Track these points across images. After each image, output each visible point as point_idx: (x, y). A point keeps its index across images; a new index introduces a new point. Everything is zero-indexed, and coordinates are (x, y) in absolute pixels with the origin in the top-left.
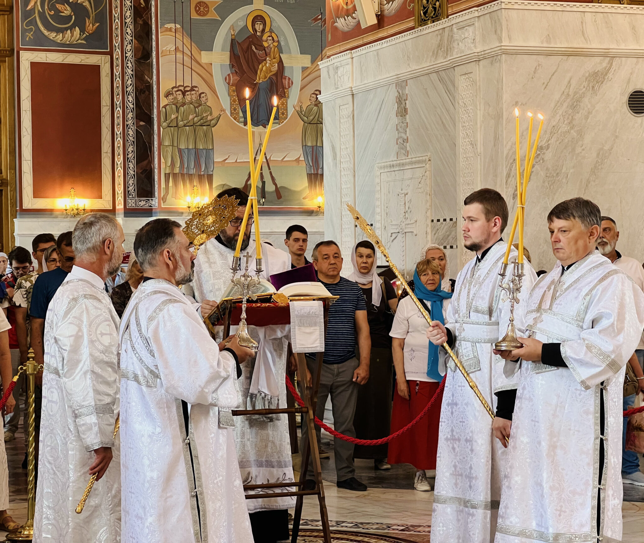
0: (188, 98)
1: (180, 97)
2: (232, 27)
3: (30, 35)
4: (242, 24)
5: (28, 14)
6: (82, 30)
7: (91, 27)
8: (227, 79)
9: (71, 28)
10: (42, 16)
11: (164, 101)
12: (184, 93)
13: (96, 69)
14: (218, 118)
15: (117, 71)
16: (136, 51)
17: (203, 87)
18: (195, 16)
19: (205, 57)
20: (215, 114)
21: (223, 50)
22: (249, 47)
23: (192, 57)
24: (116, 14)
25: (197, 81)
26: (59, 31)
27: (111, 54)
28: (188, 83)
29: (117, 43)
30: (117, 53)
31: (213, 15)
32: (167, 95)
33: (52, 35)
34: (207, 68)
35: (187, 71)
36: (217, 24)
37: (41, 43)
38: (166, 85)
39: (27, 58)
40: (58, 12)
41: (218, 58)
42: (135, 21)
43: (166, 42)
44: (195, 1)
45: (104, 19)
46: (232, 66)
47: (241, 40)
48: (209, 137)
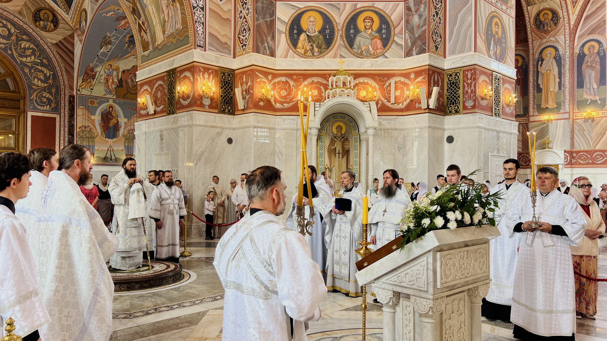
0: (87, 129)
1: (84, 129)
2: (102, 109)
3: (31, 107)
4: (105, 108)
5: (31, 100)
6: (50, 106)
7: (53, 105)
8: (100, 124)
9: (46, 105)
10: (36, 101)
11: (78, 130)
12: (85, 128)
13: (55, 119)
14: (97, 136)
15: (62, 120)
16: (69, 114)
17: (92, 126)
18: (90, 105)
19: (93, 117)
20: (96, 135)
22: (107, 116)
23: (88, 117)
24: (62, 102)
25: (90, 124)
26: (42, 106)
27: (60, 114)
28: (87, 125)
29: (62, 111)
30: (62, 114)
31: (96, 105)
32: (80, 128)
33: (39, 107)
34: (93, 121)
35: (87, 121)
36: (97, 108)
37: (35, 109)
38: (79, 125)
39: (30, 114)
40: (42, 100)
41: (97, 118)
42: (69, 105)
43: (80, 112)
44: (90, 100)
45: (58, 103)
46: (102, 120)
47: (105, 113)
48: (93, 141)
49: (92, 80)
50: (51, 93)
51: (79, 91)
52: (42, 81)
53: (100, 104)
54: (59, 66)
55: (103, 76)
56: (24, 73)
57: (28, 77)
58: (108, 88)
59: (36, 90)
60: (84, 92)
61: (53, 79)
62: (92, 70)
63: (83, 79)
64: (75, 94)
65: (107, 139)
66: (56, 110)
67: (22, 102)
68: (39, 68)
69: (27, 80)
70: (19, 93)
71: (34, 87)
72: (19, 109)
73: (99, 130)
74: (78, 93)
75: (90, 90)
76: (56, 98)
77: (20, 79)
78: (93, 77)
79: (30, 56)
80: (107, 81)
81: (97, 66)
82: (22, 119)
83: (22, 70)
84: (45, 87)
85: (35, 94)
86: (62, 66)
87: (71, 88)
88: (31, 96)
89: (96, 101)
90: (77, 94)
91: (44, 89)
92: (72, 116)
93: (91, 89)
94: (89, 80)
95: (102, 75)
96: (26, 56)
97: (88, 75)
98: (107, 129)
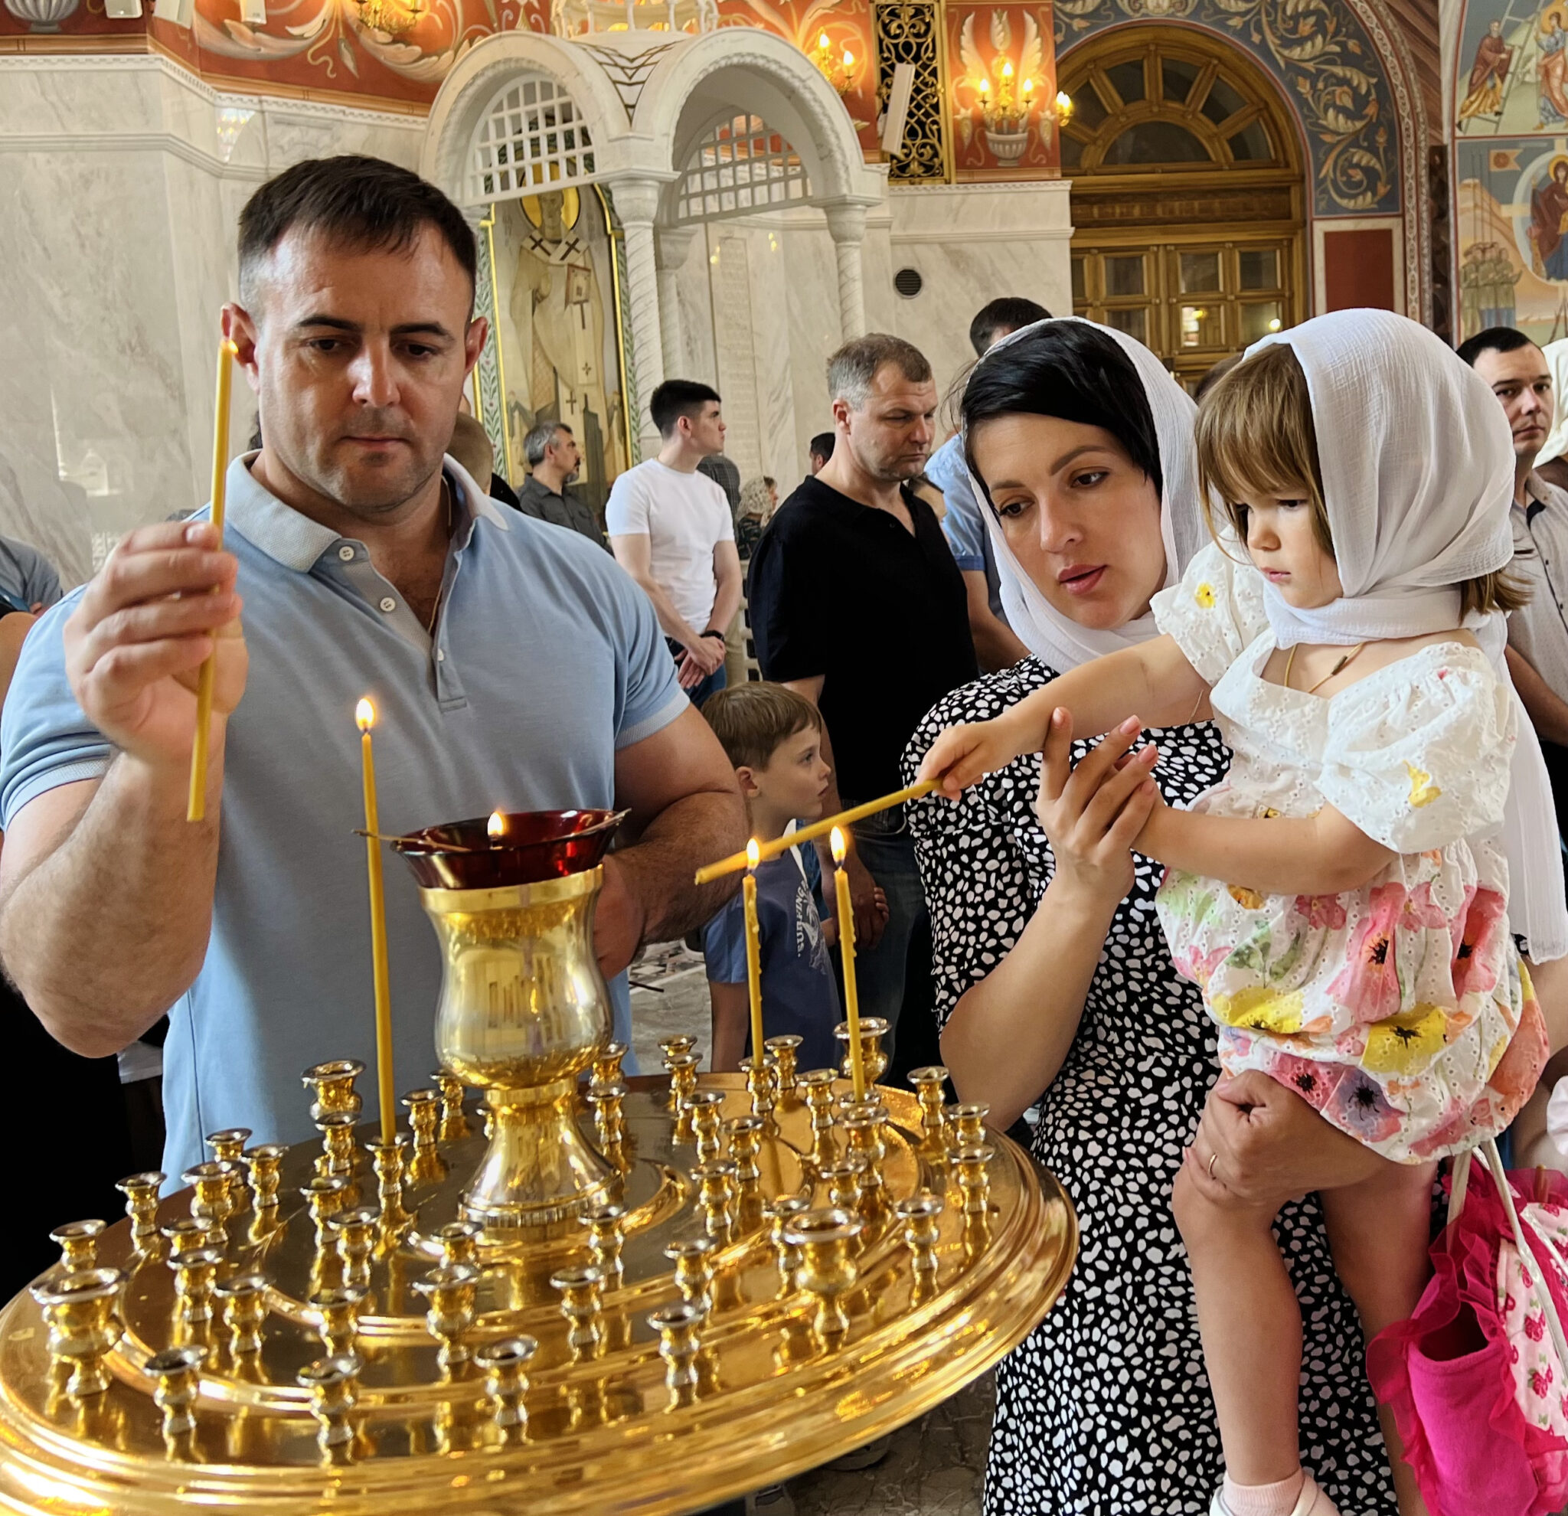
1: (1479, 255)
2: (1533, 177)
3: (1323, 204)
4: (1543, 173)
5: (1320, 183)
6: (1374, 194)
7: (1382, 190)
8: (1529, 233)
9: (1363, 193)
10: (1334, 182)
11: (1463, 261)
12: (1484, 251)
13: (1387, 234)
14: (1519, 275)
15: (1411, 234)
16: (1431, 211)
17: (1503, 243)
18: (1494, 169)
19: (1505, 211)
20: (1517, 270)
21: (1524, 201)
22: (1551, 198)
23: (1492, 213)
24: (1409, 174)
25: (1498, 237)
26: (1354, 197)
27: (1403, 216)
28: (1488, 240)
29: (1410, 204)
30: (1410, 216)
31: (1513, 166)
33: (1344, 202)
34: (1507, 223)
35: (1487, 227)
36: (1517, 176)
37: (1334, 211)
38: (1465, 243)
39: (1321, 228)
40: (1350, 177)
41: (1518, 211)
42: (1430, 180)
43: (1465, 199)
44: (1494, 152)
45: (1396, 180)
46: (1533, 217)
47: (1542, 189)
48: (1510, 295)
49: (1498, 81)
50: (1372, 150)
51: (1459, 125)
52: (1350, 115)
53: (1525, 161)
54: (1396, 52)
55: (1534, 61)
56: (1298, 95)
57: (1310, 109)
58: (1551, 98)
59: (1333, 146)
60: (1477, 128)
61: (1379, 101)
62: (1498, 46)
63: (1471, 84)
64: (1446, 139)
65: (1553, 282)
66: (1391, 204)
67: (1295, 193)
68: (1338, 71)
69: (1305, 117)
70: (1287, 165)
71: (1328, 138)
72: (1289, 216)
73: (1524, 253)
74: (1458, 133)
75: (1492, 116)
76: (1389, 164)
77: (1288, 117)
78: (1502, 70)
79: (1311, 37)
80: (1547, 73)
81: (1511, 28)
82: (1297, 245)
83: (1292, 86)
84: (1356, 133)
85: (1329, 164)
86: (1404, 50)
87: (1435, 122)
88: (1319, 168)
89: (1513, 153)
90: (1454, 137)
91: (1354, 141)
92: (1440, 215)
93: (1498, 114)
94: (1489, 84)
95: (1529, 59)
96: (1301, 42)
97: (1486, 64)
98: (1552, 246)
